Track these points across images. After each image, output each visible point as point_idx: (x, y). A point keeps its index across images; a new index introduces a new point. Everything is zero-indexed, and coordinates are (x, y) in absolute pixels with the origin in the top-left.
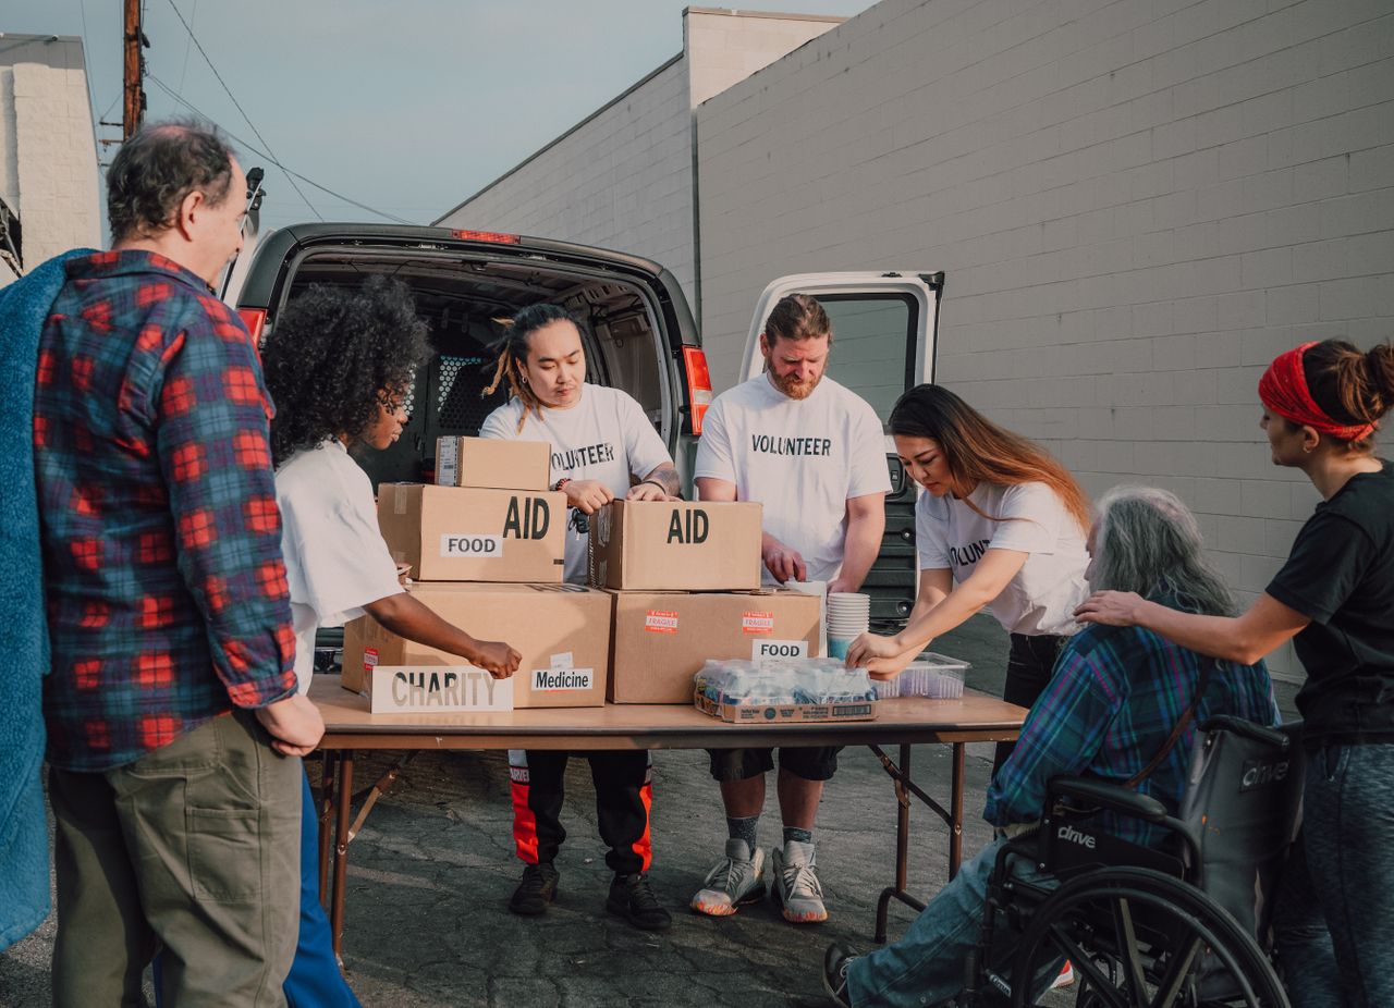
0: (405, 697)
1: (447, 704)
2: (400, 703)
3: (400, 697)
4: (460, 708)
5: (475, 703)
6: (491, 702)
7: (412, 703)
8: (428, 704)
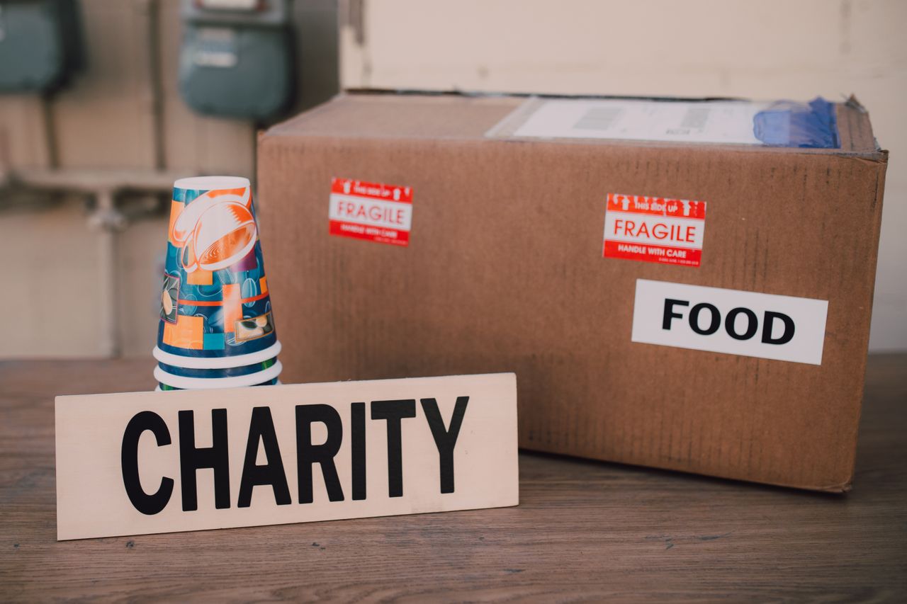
0: (167, 484)
1: (306, 497)
2: (149, 504)
3: (150, 487)
4: (349, 508)
5: (396, 488)
6: (447, 485)
7: (190, 503)
8: (245, 501)
